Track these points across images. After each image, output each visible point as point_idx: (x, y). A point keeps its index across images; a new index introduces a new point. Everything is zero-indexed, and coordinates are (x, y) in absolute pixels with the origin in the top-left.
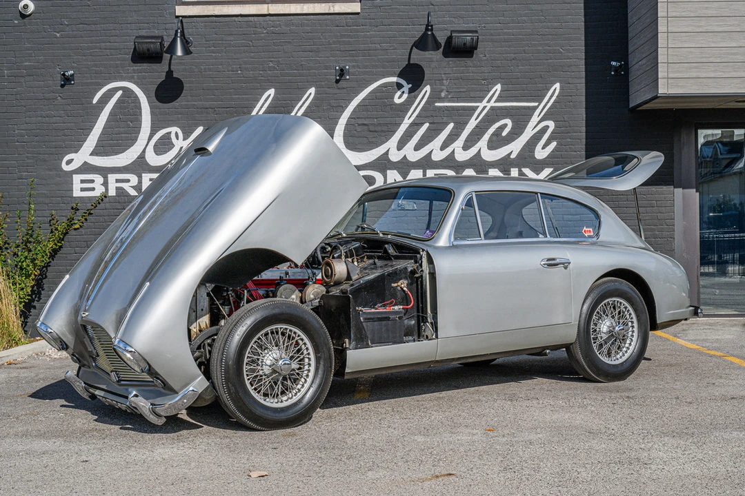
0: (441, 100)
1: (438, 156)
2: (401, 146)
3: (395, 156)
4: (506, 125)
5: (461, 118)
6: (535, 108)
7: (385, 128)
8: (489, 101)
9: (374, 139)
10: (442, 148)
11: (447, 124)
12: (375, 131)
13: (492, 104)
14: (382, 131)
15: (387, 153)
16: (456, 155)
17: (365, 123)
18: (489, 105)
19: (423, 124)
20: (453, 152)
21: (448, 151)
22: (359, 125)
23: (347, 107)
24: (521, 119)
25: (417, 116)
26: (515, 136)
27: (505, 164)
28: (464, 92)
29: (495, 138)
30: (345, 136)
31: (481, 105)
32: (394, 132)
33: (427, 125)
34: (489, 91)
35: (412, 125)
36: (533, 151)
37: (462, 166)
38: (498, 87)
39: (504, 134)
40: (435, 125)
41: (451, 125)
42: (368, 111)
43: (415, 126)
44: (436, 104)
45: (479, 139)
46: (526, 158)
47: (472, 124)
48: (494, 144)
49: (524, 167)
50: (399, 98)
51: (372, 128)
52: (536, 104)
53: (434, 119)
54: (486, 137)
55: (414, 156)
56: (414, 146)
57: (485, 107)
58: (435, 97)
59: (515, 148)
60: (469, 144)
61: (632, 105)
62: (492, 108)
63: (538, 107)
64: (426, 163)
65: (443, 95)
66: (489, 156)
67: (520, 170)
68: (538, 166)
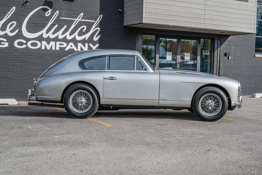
0: (62, 16)
1: (61, 37)
2: (47, 32)
3: (45, 36)
4: (84, 28)
5: (69, 24)
6: (94, 23)
7: (42, 25)
8: (79, 19)
9: (37, 29)
10: (62, 34)
11: (64, 25)
12: (38, 26)
13: (80, 20)
14: (41, 26)
15: (42, 34)
16: (67, 37)
17: (35, 22)
18: (79, 20)
19: (55, 25)
20: (66, 36)
21: (64, 35)
22: (32, 23)
23: (28, 16)
24: (89, 26)
25: (54, 22)
26: (87, 32)
27: (83, 42)
28: (70, 14)
29: (80, 32)
30: (26, 27)
31: (76, 20)
32: (45, 27)
33: (57, 25)
34: (79, 15)
35: (52, 25)
36: (93, 38)
37: (69, 42)
38: (82, 14)
39: (84, 31)
40: (60, 26)
41: (66, 26)
42: (35, 18)
43: (53, 25)
44: (61, 18)
45: (75, 32)
46: (90, 40)
47: (73, 26)
48: (80, 34)
49: (90, 43)
50: (47, 14)
51: (37, 25)
52: (95, 21)
53: (60, 23)
54: (78, 31)
55: (52, 37)
56: (52, 33)
57: (77, 21)
58: (60, 15)
59: (87, 36)
60: (71, 33)
61: (124, 25)
62: (80, 21)
63: (95, 22)
64: (56, 39)
65: (63, 15)
66: (78, 38)
67: (88, 45)
68: (94, 43)
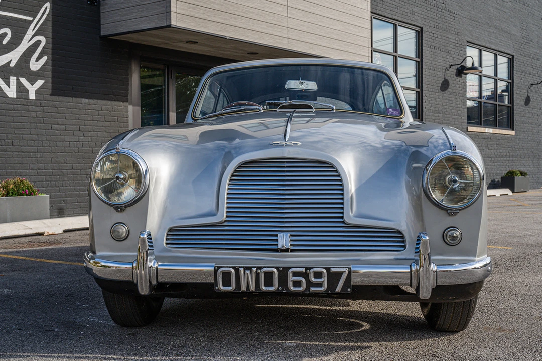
6: (31, 22)
24: (19, 30)
26: (14, 45)
27: (5, 72)
36: (28, 62)
46: (22, 68)
49: (22, 76)
61: (102, 33)
67: (18, 79)
68: (33, 77)
